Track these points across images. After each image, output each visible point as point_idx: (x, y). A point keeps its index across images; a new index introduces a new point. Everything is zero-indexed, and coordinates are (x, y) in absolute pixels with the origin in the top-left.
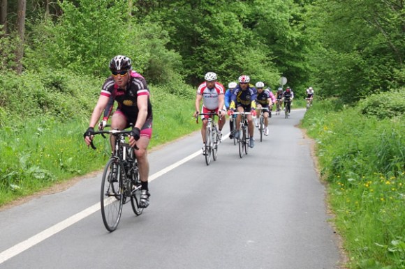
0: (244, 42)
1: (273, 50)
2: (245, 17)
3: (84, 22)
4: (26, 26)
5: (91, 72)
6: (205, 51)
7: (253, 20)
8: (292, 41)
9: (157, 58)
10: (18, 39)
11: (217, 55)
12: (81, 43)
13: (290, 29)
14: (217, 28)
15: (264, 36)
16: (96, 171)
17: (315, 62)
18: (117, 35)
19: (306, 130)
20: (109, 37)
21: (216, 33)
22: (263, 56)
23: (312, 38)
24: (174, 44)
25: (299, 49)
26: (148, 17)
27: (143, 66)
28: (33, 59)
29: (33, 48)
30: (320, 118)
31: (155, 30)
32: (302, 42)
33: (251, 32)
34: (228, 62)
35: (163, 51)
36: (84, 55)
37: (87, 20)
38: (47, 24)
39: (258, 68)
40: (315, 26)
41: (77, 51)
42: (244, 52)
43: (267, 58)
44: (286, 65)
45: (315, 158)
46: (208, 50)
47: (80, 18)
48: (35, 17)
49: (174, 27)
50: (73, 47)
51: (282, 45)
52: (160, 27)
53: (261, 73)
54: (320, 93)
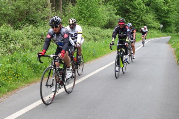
0: (146, 11)
1: (157, 14)
2: (146, 2)
3: (84, 5)
4: (62, 8)
5: (87, 24)
6: (131, 15)
7: (149, 3)
8: (164, 10)
9: (112, 18)
10: (60, 12)
11: (135, 17)
12: (83, 13)
13: (164, 6)
14: (135, 7)
15: (153, 9)
16: (90, 61)
17: (174, 18)
18: (97, 10)
19: (171, 45)
20: (94, 11)
21: (134, 8)
22: (153, 17)
23: (173, 9)
24: (118, 13)
25: (167, 13)
26: (108, 3)
27: (107, 21)
28: (66, 20)
29: (65, 16)
30: (176, 40)
31: (111, 8)
32: (168, 11)
33: (148, 8)
34: (140, 19)
35: (114, 16)
36: (84, 18)
37: (85, 5)
38: (70, 7)
39: (151, 21)
40: (174, 5)
41: (82, 17)
42: (146, 15)
43: (155, 17)
44: (162, 20)
45: (174, 55)
46: (132, 15)
47: (83, 4)
48: (66, 4)
49: (118, 7)
50: (80, 15)
51: (160, 12)
52: (113, 7)
53: (152, 23)
54: (176, 30)
